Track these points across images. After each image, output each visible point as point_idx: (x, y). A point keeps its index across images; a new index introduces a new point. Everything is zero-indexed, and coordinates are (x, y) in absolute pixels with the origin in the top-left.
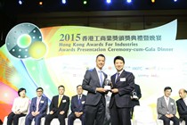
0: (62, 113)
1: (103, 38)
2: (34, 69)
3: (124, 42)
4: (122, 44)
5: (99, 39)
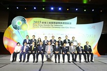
0: (34, 52)
1: (50, 23)
2: (23, 34)
4: (57, 25)
5: (48, 23)
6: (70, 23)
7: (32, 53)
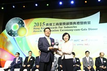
2: (20, 42)
3: (69, 26)
4: (68, 27)
5: (55, 24)
6: (89, 23)
7: (26, 68)
